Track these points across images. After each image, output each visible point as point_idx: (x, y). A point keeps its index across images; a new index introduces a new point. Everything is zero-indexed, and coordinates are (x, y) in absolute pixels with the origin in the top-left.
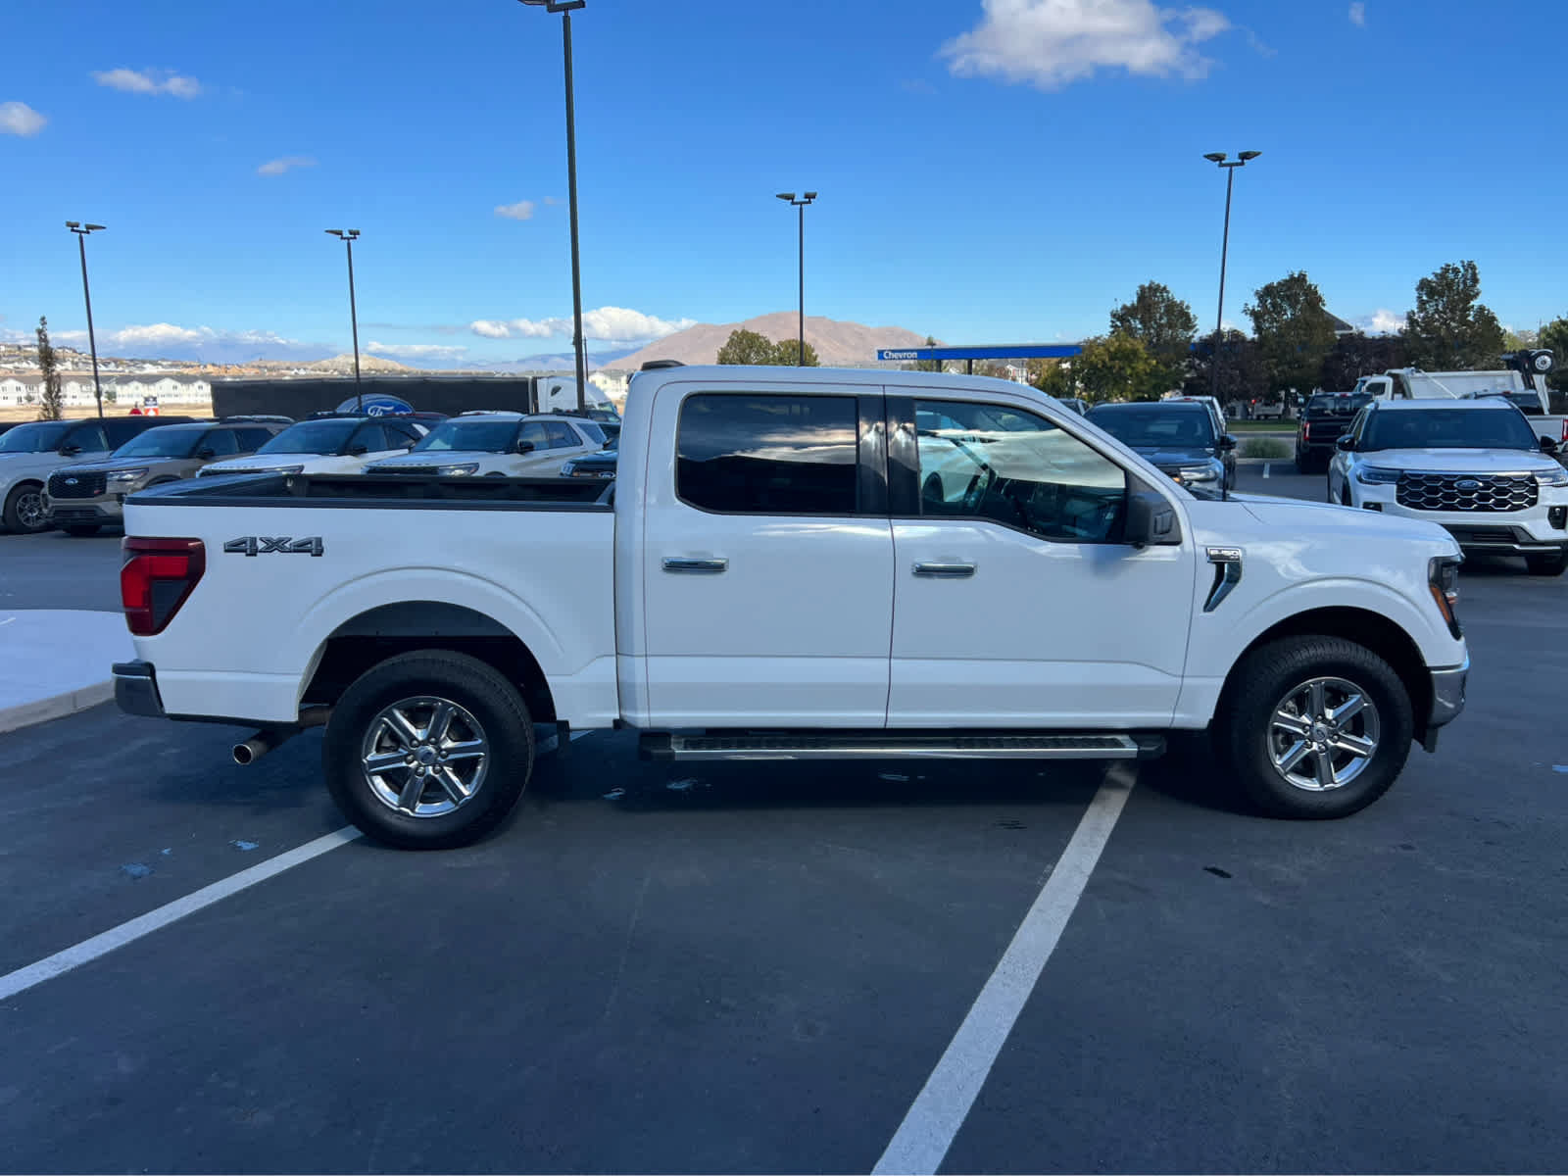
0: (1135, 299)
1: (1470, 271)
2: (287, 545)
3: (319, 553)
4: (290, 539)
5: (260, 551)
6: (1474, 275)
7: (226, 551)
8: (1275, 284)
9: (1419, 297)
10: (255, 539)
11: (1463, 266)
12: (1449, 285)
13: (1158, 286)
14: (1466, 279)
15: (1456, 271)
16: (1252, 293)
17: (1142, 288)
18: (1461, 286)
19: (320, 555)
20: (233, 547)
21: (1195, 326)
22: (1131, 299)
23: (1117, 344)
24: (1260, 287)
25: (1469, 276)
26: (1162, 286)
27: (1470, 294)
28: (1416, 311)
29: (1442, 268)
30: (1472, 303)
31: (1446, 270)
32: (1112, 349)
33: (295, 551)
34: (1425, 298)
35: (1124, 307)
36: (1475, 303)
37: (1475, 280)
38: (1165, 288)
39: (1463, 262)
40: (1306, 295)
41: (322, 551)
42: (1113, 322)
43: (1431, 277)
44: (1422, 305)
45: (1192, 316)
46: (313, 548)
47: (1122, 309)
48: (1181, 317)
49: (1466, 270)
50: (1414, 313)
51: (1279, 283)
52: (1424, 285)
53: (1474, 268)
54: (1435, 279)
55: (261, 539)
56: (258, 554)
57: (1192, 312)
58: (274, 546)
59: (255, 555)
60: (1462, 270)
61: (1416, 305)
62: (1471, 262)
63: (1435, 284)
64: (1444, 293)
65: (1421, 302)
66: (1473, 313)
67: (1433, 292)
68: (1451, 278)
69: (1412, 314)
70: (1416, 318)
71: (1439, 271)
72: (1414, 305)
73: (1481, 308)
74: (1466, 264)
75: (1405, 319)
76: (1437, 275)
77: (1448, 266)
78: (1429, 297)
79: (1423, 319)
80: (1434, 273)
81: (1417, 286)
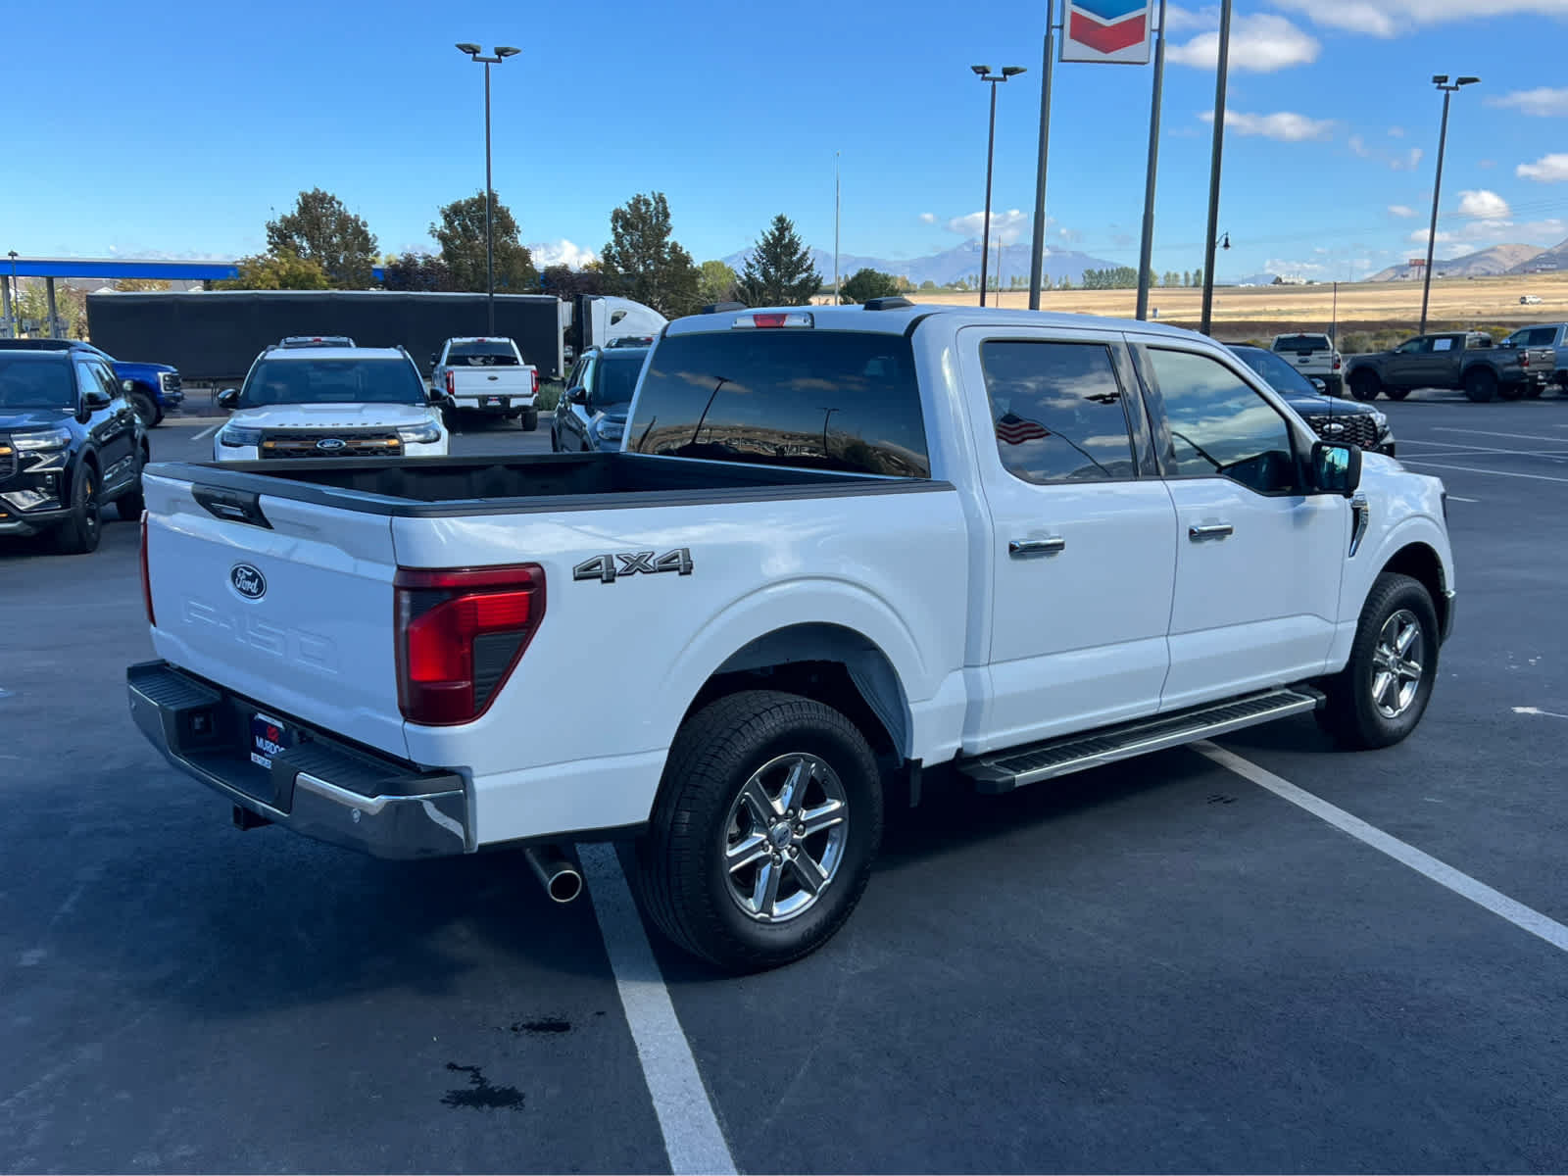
0: (296, 210)
1: (661, 204)
2: (650, 562)
3: (687, 571)
4: (653, 554)
5: (620, 575)
6: (665, 208)
7: (576, 579)
8: (463, 203)
9: (615, 229)
10: (611, 556)
11: (654, 198)
12: (643, 218)
13: (325, 194)
14: (658, 212)
15: (647, 203)
16: (438, 211)
17: (305, 197)
18: (654, 221)
19: (689, 573)
20: (585, 573)
21: (375, 249)
22: (291, 209)
23: (287, 266)
24: (447, 203)
25: (660, 209)
26: (330, 195)
27: (662, 230)
28: (613, 244)
29: (633, 198)
30: (666, 239)
31: (637, 200)
32: (282, 273)
33: (661, 570)
34: (620, 230)
35: (284, 219)
36: (669, 239)
37: (667, 216)
38: (333, 198)
39: (653, 193)
40: (498, 218)
41: (691, 568)
42: (270, 237)
43: (625, 208)
44: (619, 241)
45: (370, 236)
46: (678, 564)
47: (282, 221)
48: (358, 237)
49: (657, 203)
50: (611, 247)
51: (467, 202)
52: (617, 216)
53: (664, 201)
54: (629, 211)
55: (618, 557)
56: (617, 579)
57: (370, 231)
58: (636, 565)
59: (612, 581)
60: (653, 202)
61: (613, 237)
62: (661, 194)
63: (628, 216)
64: (638, 227)
65: (617, 235)
66: (667, 250)
67: (628, 225)
68: (643, 211)
69: (608, 248)
70: (613, 252)
71: (631, 202)
72: (611, 238)
73: (675, 245)
74: (656, 196)
75: (602, 252)
76: (630, 206)
77: (639, 196)
78: (624, 230)
79: (619, 253)
80: (627, 203)
81: (610, 216)
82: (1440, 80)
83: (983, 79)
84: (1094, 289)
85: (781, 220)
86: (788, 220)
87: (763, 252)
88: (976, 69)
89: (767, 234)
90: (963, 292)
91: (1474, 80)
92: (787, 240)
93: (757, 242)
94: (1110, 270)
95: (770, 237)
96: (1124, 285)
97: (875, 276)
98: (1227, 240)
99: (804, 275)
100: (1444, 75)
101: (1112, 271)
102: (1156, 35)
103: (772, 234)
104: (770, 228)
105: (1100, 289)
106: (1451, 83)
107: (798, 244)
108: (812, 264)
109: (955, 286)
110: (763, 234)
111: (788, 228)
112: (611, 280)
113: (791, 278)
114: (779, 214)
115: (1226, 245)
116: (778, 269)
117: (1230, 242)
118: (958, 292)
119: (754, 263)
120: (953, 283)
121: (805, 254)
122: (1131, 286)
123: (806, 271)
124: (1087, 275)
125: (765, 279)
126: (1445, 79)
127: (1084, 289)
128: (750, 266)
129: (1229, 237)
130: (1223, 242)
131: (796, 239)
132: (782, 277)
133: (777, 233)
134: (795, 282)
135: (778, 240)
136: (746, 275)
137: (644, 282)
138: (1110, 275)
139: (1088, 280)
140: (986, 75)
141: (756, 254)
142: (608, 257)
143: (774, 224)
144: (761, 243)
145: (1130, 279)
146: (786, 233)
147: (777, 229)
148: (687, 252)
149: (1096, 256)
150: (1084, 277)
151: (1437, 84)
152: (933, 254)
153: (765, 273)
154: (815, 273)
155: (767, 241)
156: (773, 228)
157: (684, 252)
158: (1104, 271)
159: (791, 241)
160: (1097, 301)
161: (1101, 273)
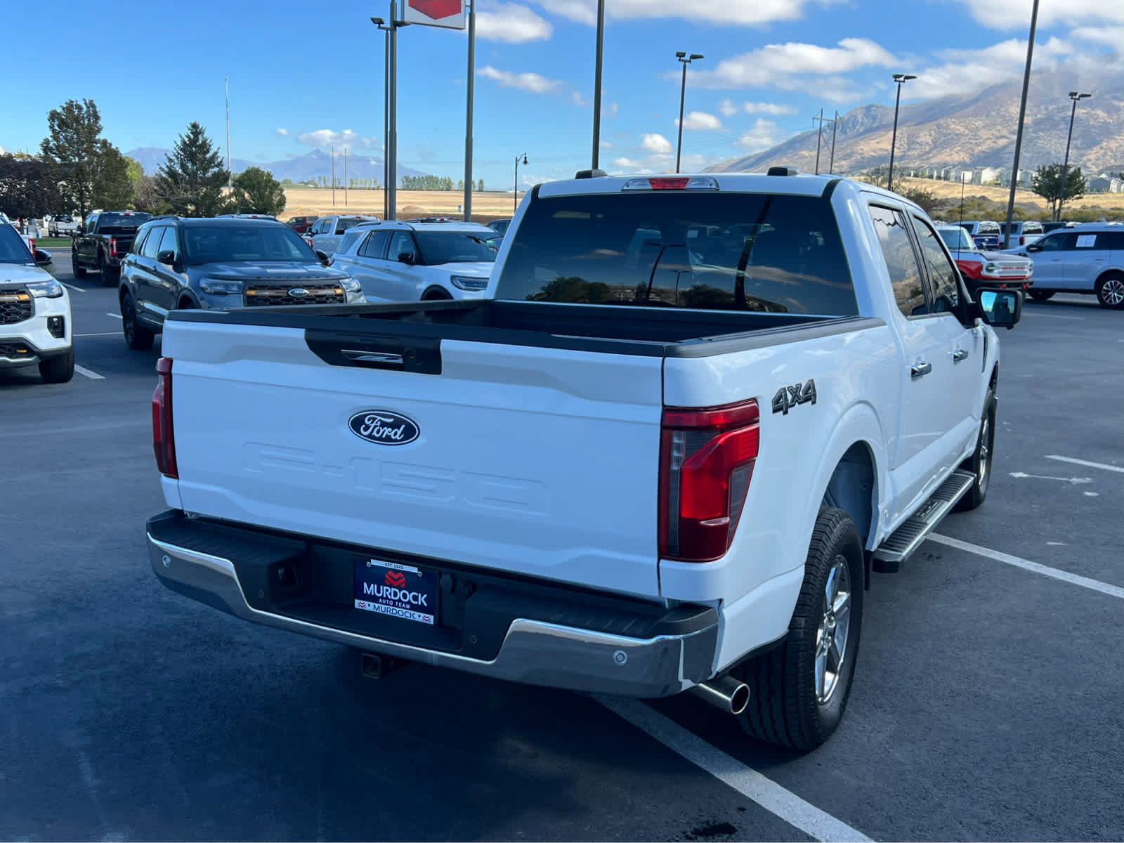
1: (91, 109)
6: (95, 112)
9: (52, 127)
11: (86, 104)
12: (77, 119)
14: (89, 115)
15: (79, 108)
18: (86, 122)
25: (91, 112)
27: (93, 130)
29: (67, 103)
30: (98, 137)
31: (70, 105)
34: (57, 128)
36: (100, 137)
37: (97, 118)
39: (84, 100)
43: (59, 110)
44: (56, 137)
49: (88, 107)
50: (49, 141)
52: (54, 116)
53: (94, 106)
54: (63, 112)
60: (84, 106)
61: (51, 133)
62: (92, 101)
63: (63, 117)
64: (72, 126)
65: (54, 131)
66: (99, 145)
67: (63, 124)
68: (76, 113)
69: (47, 141)
70: (51, 145)
71: (65, 106)
72: (48, 134)
73: (105, 143)
74: (88, 102)
75: (42, 145)
76: (63, 109)
77: (72, 102)
78: (60, 128)
79: (56, 147)
80: (61, 106)
81: (48, 116)
82: (680, 55)
83: (379, 27)
84: (411, 190)
85: (195, 126)
86: (200, 127)
87: (181, 150)
88: (374, 20)
89: (183, 136)
90: (315, 188)
91: (701, 57)
92: (200, 142)
93: (175, 142)
94: (421, 177)
95: (186, 139)
96: (431, 188)
97: (260, 173)
98: (526, 158)
99: (216, 169)
100: (684, 52)
101: (422, 178)
102: (468, 10)
103: (188, 137)
104: (186, 132)
105: (414, 190)
106: (687, 58)
107: (210, 146)
108: (222, 161)
109: (308, 184)
110: (181, 136)
111: (201, 133)
112: (51, 168)
113: (206, 170)
114: (193, 122)
115: (525, 162)
116: (194, 164)
117: (527, 160)
118: (311, 188)
119: (174, 158)
120: (306, 181)
121: (216, 153)
122: (436, 188)
123: (217, 166)
124: (405, 180)
125: (183, 171)
126: (684, 55)
127: (403, 190)
128: (170, 160)
129: (527, 156)
130: (523, 160)
131: (208, 142)
132: (197, 170)
133: (192, 136)
134: (209, 174)
135: (193, 142)
136: (167, 167)
137: (81, 170)
138: (421, 180)
139: (405, 184)
140: (381, 25)
141: (175, 151)
142: (47, 149)
143: (189, 129)
144: (179, 143)
145: (435, 184)
146: (200, 137)
147: (192, 133)
148: (117, 148)
149: (409, 166)
150: (403, 182)
151: (678, 58)
152: (288, 159)
153: (183, 166)
154: (225, 169)
155: (184, 143)
156: (189, 132)
157: (113, 147)
158: (417, 177)
159: (204, 142)
160: (415, 199)
161: (414, 178)
